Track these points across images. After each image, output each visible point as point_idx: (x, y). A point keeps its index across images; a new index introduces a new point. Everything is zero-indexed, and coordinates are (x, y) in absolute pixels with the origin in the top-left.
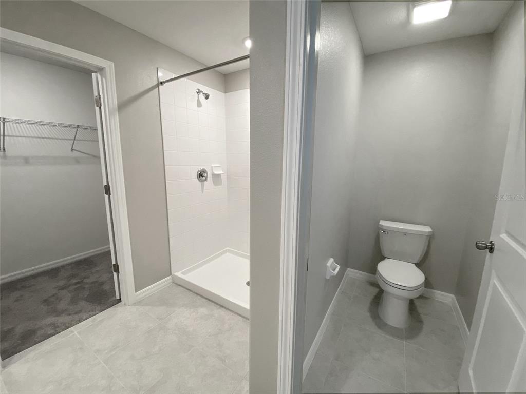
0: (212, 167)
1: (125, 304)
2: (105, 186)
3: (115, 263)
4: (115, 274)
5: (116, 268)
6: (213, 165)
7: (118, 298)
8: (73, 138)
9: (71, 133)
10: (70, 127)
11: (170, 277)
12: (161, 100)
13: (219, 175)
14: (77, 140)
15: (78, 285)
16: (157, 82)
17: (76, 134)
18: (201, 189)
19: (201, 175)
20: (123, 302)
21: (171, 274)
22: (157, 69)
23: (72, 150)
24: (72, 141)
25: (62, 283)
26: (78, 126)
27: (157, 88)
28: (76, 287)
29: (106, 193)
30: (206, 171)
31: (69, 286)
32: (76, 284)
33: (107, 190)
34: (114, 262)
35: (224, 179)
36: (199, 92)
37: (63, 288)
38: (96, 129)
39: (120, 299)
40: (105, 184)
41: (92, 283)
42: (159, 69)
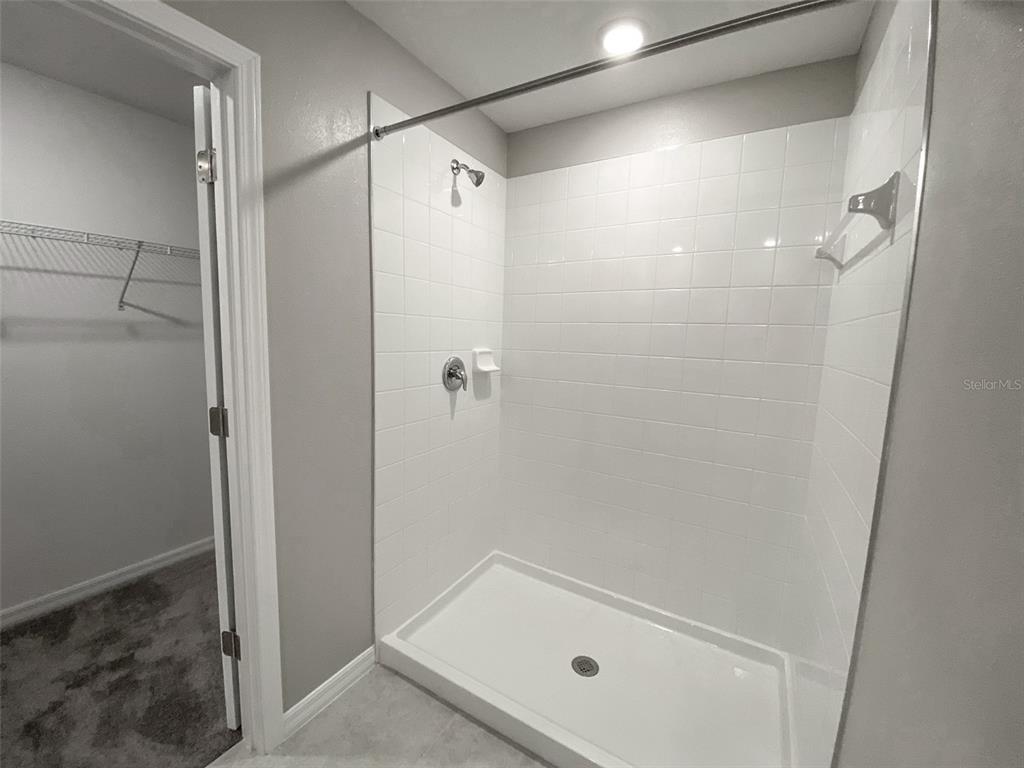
0: (474, 354)
1: (254, 749)
2: (212, 408)
3: (228, 630)
4: (227, 660)
5: (232, 644)
6: (477, 350)
7: (232, 725)
8: (125, 275)
9: (121, 263)
10: (120, 246)
11: (371, 649)
12: (374, 180)
13: (486, 374)
14: (135, 279)
15: (122, 673)
16: (366, 131)
17: (134, 263)
18: (449, 411)
19: (452, 374)
20: (246, 742)
21: (372, 640)
22: (369, 94)
23: (122, 304)
24: (123, 283)
25: (76, 662)
26: (140, 244)
27: (366, 145)
28: (115, 676)
29: (214, 431)
30: (462, 365)
31: (95, 674)
32: (114, 666)
33: (219, 422)
34: (224, 627)
35: (495, 384)
36: (456, 168)
37: (78, 682)
38: (194, 255)
39: (239, 728)
40: (212, 402)
41: (158, 664)
42: (373, 95)
